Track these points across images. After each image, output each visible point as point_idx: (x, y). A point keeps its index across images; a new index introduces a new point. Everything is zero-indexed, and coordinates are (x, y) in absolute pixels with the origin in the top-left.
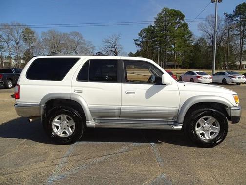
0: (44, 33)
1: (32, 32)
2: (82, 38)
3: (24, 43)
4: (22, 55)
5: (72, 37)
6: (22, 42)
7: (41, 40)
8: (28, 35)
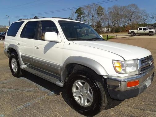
0: (109, 8)
1: (102, 9)
2: (137, 8)
3: (97, 17)
4: (95, 24)
5: (129, 9)
6: (96, 16)
7: (107, 13)
8: (100, 11)
